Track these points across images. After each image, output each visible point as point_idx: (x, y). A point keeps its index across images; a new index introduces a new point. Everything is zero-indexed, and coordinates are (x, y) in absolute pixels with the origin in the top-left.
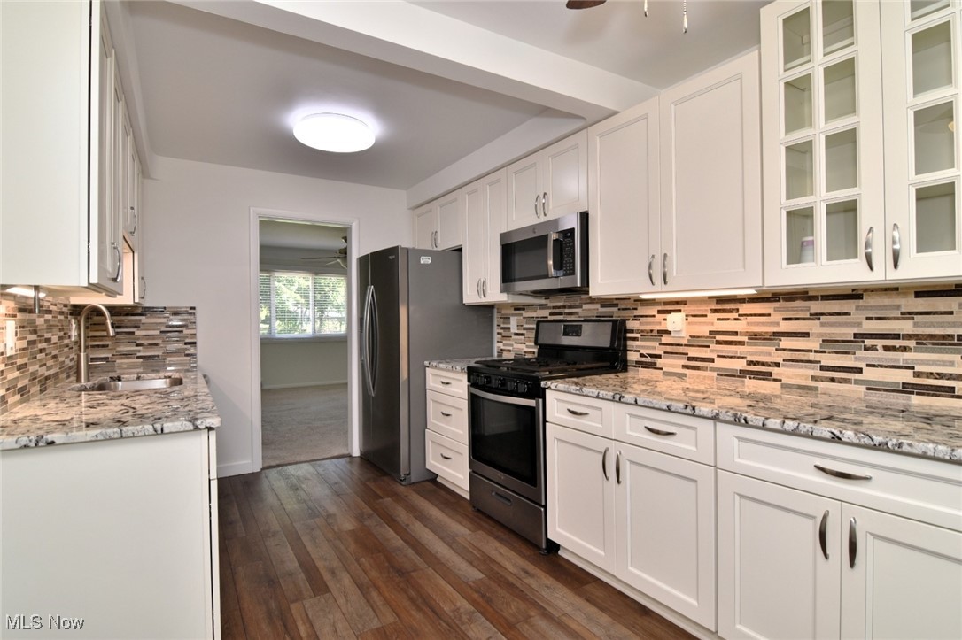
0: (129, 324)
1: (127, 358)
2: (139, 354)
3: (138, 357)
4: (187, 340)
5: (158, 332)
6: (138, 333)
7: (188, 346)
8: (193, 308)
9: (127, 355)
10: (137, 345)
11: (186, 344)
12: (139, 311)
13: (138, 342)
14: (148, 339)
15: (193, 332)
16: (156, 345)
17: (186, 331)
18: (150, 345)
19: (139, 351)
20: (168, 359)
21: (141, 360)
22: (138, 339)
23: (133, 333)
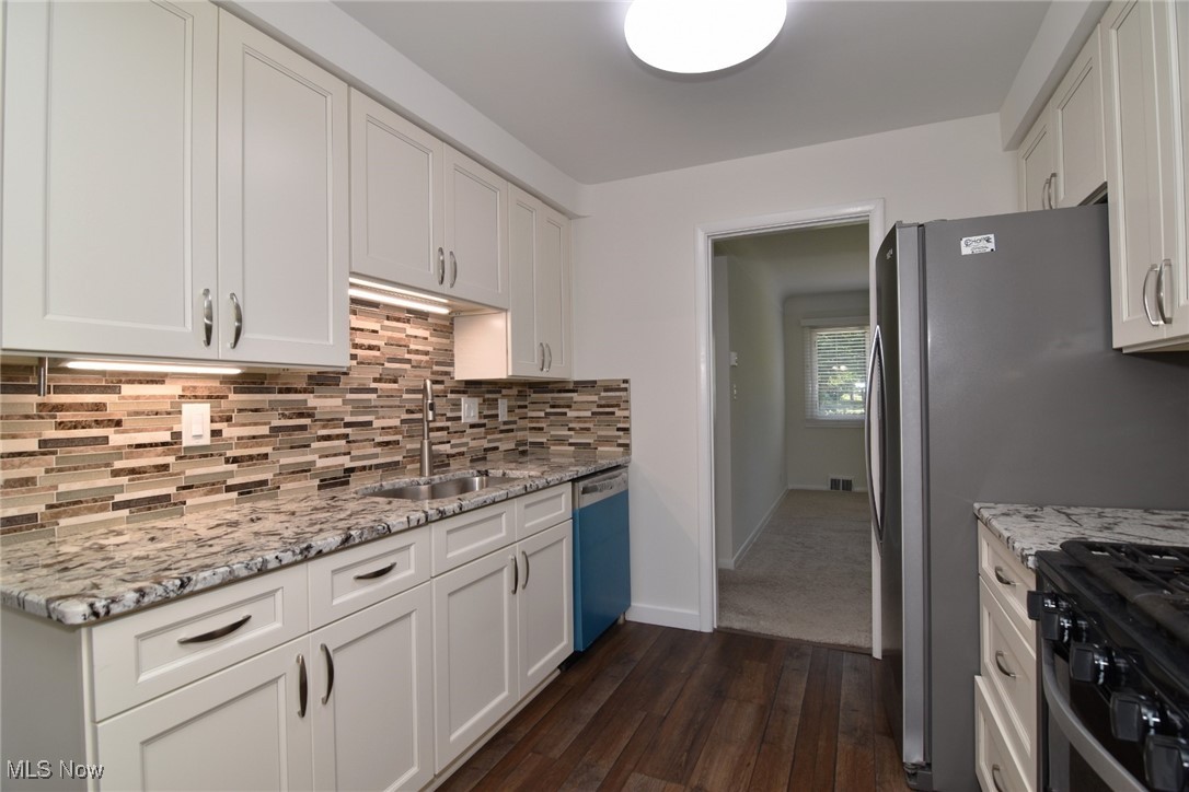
0: (561, 402)
1: (560, 445)
2: (571, 441)
3: (571, 444)
4: (620, 425)
5: (589, 414)
6: (571, 414)
7: (621, 433)
8: (626, 381)
9: (560, 441)
10: (570, 429)
11: (618, 429)
12: (571, 387)
13: (571, 425)
14: (579, 422)
15: (626, 413)
16: (588, 429)
17: (618, 413)
18: (582, 429)
19: (571, 437)
20: (599, 448)
21: (573, 448)
22: (571, 422)
23: (565, 414)
